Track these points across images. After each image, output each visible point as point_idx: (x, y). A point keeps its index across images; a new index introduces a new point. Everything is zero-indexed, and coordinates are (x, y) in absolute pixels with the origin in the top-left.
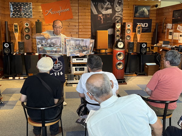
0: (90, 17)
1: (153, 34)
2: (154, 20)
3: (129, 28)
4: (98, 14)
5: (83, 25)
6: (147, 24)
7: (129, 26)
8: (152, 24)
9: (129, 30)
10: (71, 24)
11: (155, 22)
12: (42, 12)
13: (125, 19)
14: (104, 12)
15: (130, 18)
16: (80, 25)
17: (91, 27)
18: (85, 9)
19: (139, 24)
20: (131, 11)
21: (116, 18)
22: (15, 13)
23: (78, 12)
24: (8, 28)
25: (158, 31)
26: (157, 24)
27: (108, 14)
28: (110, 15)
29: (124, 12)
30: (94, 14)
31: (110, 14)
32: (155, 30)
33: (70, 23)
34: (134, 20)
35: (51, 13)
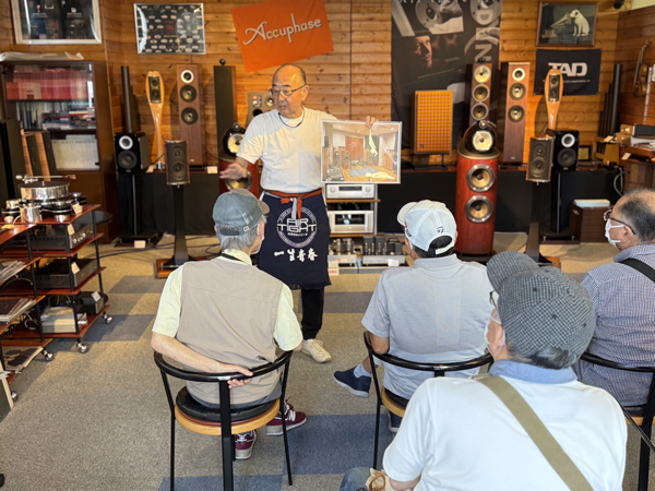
0: (388, 47)
1: (603, 99)
2: (607, 51)
3: (519, 80)
4: (418, 35)
5: (364, 75)
6: (584, 66)
7: (520, 74)
8: (602, 67)
9: (520, 86)
10: (327, 70)
11: (612, 57)
12: (235, 35)
13: (509, 51)
14: (437, 28)
15: (527, 48)
16: (355, 74)
17: (393, 78)
18: (371, 19)
19: (555, 65)
20: (528, 23)
21: (478, 47)
22: (153, 38)
23: (348, 29)
24: (131, 88)
25: (622, 90)
26: (618, 66)
27: (450, 36)
28: (457, 39)
29: (504, 25)
30: (404, 34)
31: (458, 33)
32: (612, 86)
33: (322, 67)
34: (539, 52)
35: (263, 36)
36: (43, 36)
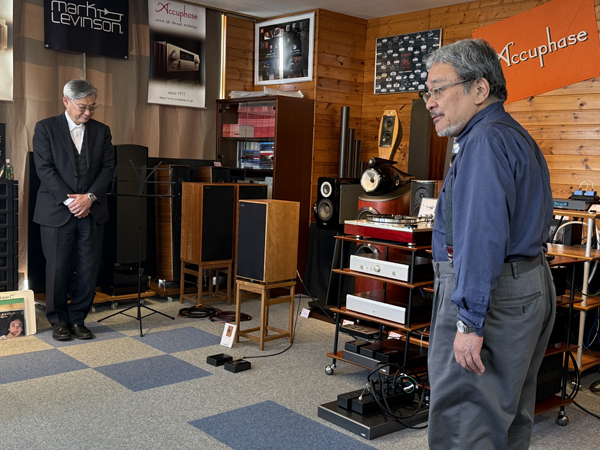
10: (592, 103)
22: (389, 76)
35: (508, 61)
36: (272, 76)
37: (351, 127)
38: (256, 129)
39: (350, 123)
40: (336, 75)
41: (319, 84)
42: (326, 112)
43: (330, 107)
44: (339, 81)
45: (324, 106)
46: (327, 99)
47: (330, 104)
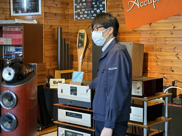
10: (179, 27)
22: (81, 11)
35: (138, 5)
36: (20, 12)
37: (63, 37)
38: (13, 40)
39: (63, 35)
40: (54, 11)
41: (45, 16)
42: (50, 30)
43: (52, 27)
44: (56, 14)
45: (49, 27)
46: (50, 24)
47: (51, 26)
